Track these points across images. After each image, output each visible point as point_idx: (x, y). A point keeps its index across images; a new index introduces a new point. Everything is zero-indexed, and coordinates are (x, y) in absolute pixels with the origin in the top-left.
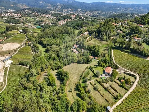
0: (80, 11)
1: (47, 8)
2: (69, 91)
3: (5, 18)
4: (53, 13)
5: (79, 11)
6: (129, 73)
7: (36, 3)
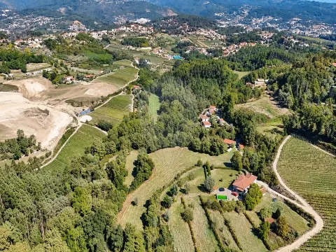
0: (299, 22)
1: (216, 14)
2: (133, 203)
3: (124, 35)
4: (224, 26)
5: (293, 23)
6: (298, 205)
7: (194, 4)
